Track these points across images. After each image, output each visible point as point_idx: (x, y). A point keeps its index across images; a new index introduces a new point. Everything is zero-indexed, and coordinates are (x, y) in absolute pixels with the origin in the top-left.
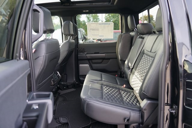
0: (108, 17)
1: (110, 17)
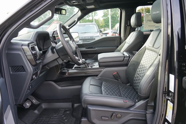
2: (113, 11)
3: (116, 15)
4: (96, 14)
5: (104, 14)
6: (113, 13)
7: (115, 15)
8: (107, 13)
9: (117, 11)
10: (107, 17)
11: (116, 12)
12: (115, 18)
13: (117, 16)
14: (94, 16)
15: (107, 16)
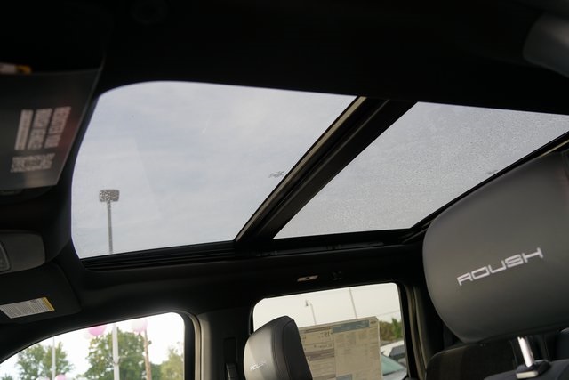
0: (100, 352)
1: (106, 351)
2: (125, 351)
3: (133, 362)
4: (62, 365)
5: (91, 366)
6: (124, 356)
7: (130, 364)
8: (103, 358)
9: (138, 351)
10: (103, 375)
11: (135, 351)
12: (133, 373)
13: (137, 364)
14: (54, 374)
15: (103, 370)
